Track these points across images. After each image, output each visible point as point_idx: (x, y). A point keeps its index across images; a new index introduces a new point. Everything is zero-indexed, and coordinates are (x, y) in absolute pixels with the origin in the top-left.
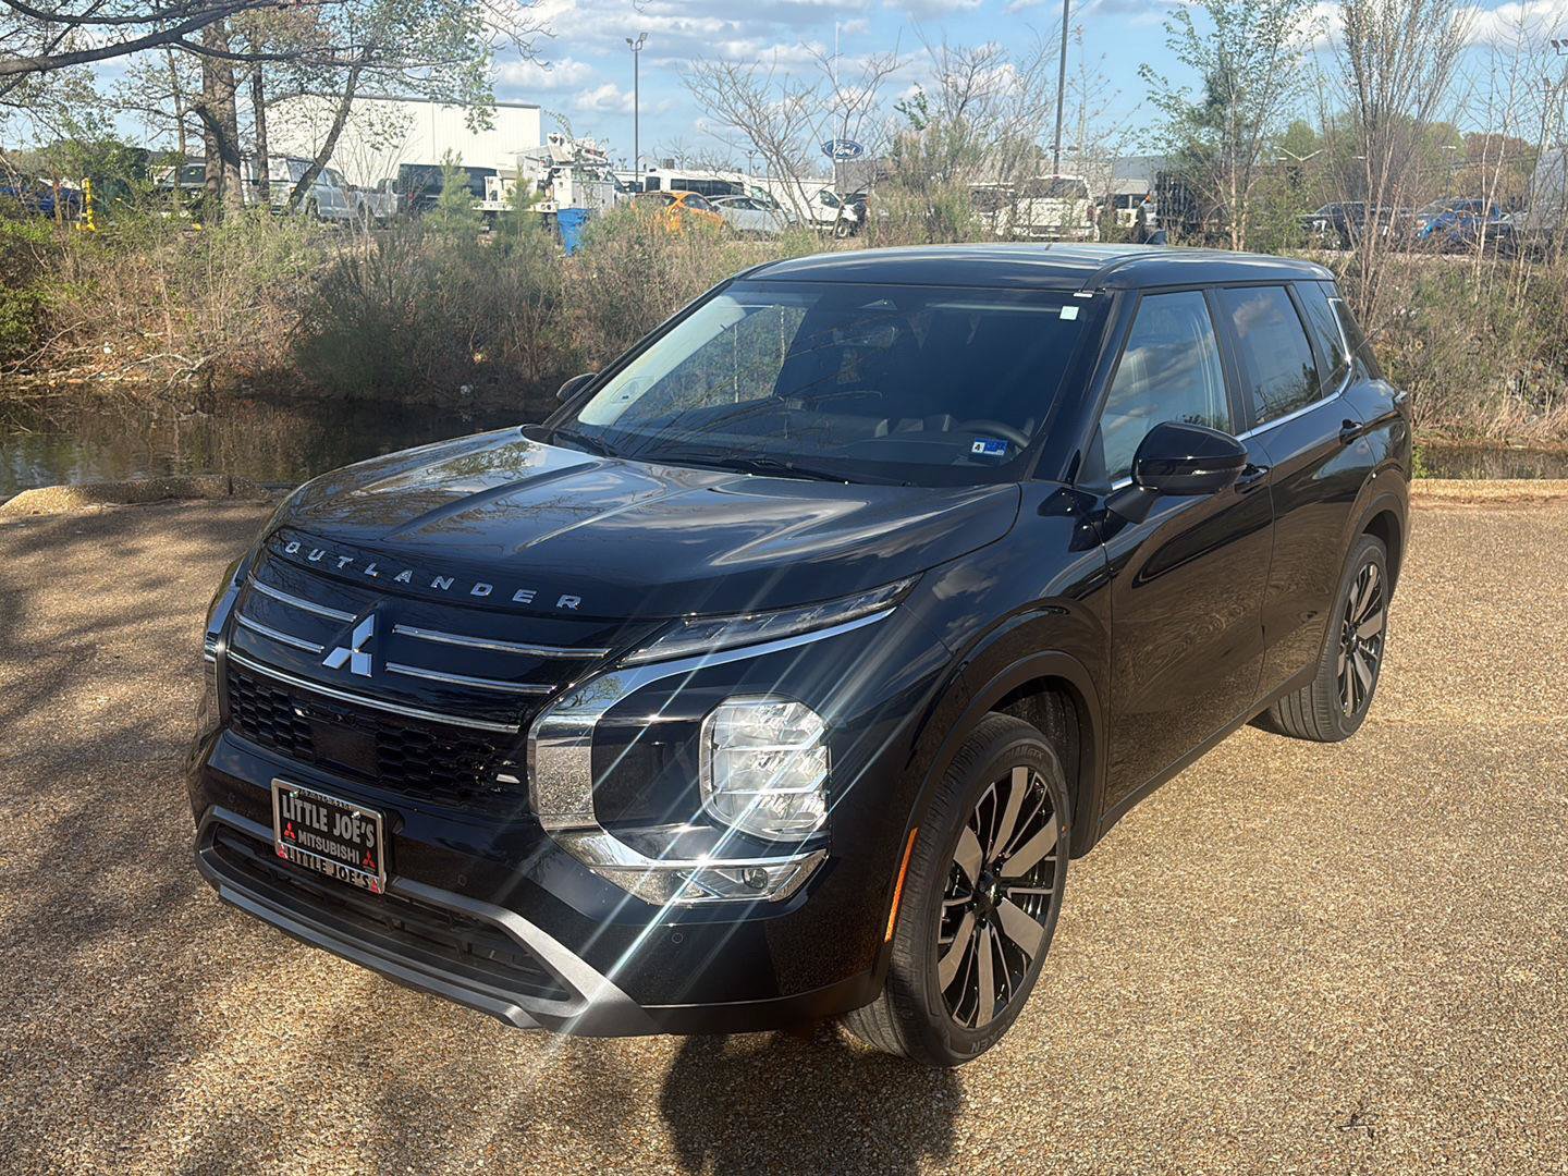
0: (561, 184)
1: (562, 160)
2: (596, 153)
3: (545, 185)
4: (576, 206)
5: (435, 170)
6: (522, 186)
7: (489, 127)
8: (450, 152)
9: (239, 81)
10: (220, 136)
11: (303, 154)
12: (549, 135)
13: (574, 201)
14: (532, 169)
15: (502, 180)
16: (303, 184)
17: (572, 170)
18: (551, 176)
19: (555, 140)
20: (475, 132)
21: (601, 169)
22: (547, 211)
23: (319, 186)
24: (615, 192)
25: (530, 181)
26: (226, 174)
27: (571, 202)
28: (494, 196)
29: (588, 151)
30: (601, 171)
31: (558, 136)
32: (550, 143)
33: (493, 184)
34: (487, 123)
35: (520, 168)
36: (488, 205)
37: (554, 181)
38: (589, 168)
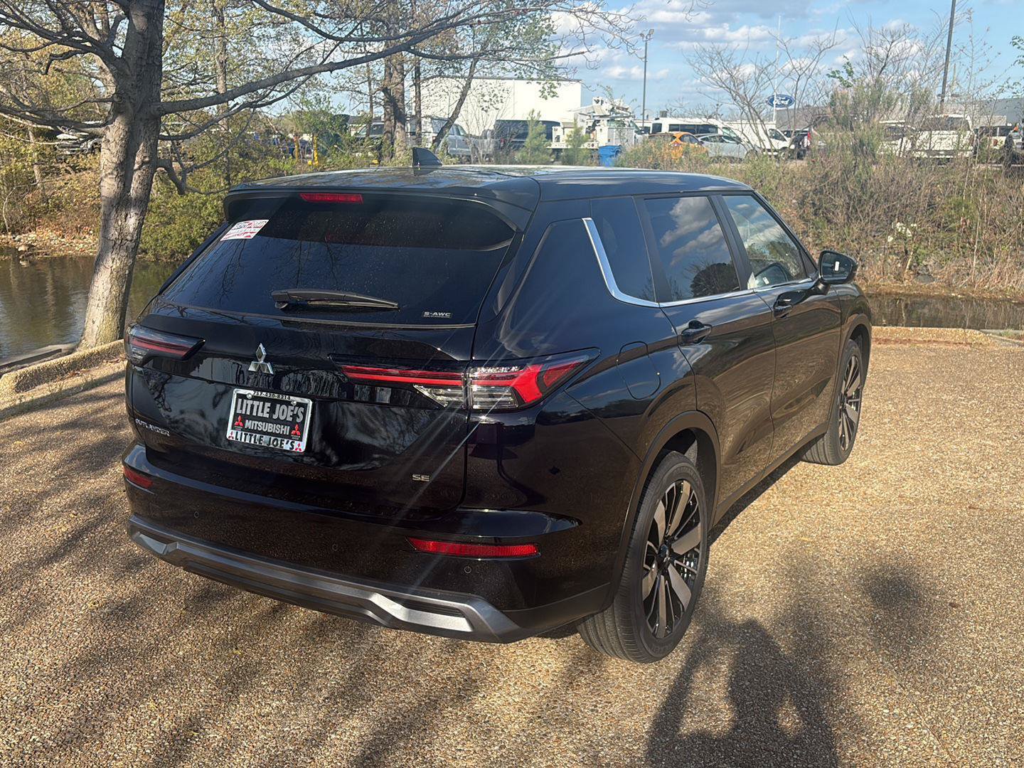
0: (601, 130)
1: (602, 114)
2: (623, 109)
3: (591, 129)
4: (610, 144)
5: (525, 123)
6: (578, 131)
7: (555, 95)
8: (533, 111)
9: (408, 72)
10: (395, 106)
11: (442, 116)
12: (594, 98)
13: (609, 140)
14: (583, 121)
15: (563, 129)
16: (441, 134)
17: (608, 121)
18: (594, 125)
19: (597, 102)
20: (546, 99)
21: (626, 119)
22: (591, 147)
23: (450, 136)
24: (634, 134)
25: (581, 128)
26: (397, 130)
27: (607, 141)
28: (558, 138)
29: (618, 108)
30: (627, 121)
31: (600, 99)
32: (594, 103)
33: (557, 132)
34: (553, 92)
35: (575, 120)
36: (554, 145)
37: (596, 128)
38: (619, 119)
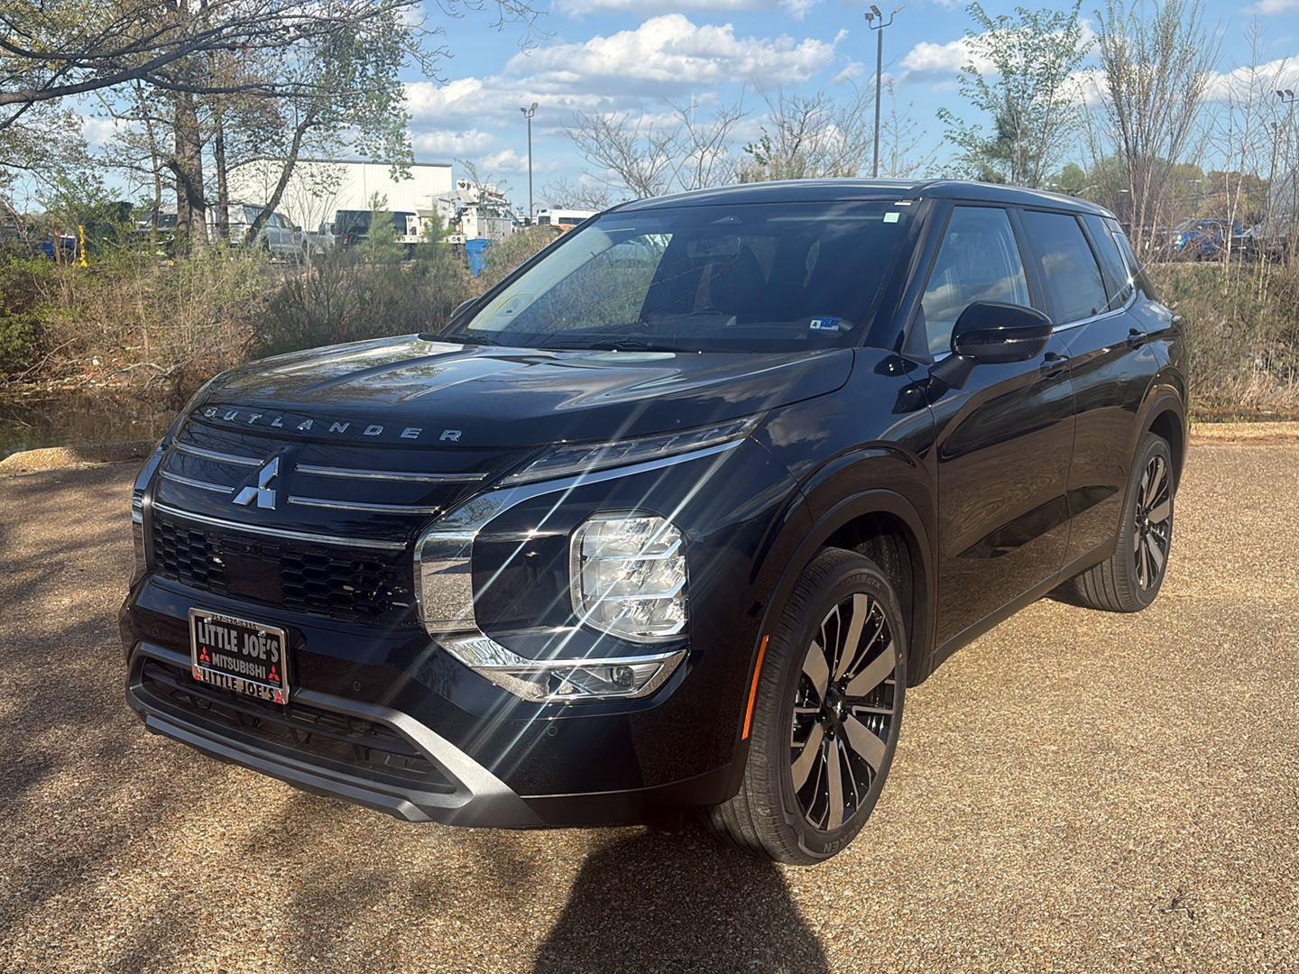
0: (469, 220)
1: (469, 202)
2: (497, 196)
3: (456, 221)
4: (481, 237)
5: (365, 215)
6: (437, 221)
7: (409, 176)
8: (377, 194)
9: (205, 142)
10: (188, 186)
11: (256, 201)
12: (458, 181)
13: (480, 234)
14: (444, 208)
15: (420, 218)
16: (257, 224)
17: (477, 209)
18: (460, 215)
19: (463, 186)
20: (397, 181)
21: (501, 208)
22: (457, 242)
23: (270, 228)
24: (512, 226)
25: (443, 217)
26: (194, 218)
27: (477, 234)
28: (414, 231)
29: (490, 194)
30: (501, 210)
31: (466, 182)
32: (459, 188)
33: (413, 222)
34: (407, 174)
35: (435, 206)
36: (409, 239)
37: (462, 218)
38: (492, 208)
